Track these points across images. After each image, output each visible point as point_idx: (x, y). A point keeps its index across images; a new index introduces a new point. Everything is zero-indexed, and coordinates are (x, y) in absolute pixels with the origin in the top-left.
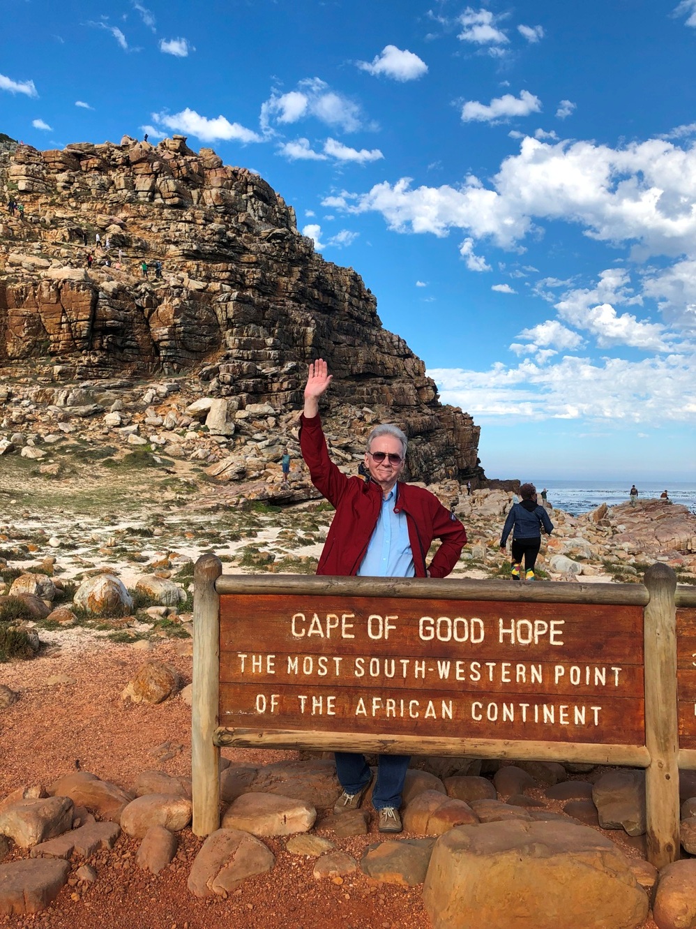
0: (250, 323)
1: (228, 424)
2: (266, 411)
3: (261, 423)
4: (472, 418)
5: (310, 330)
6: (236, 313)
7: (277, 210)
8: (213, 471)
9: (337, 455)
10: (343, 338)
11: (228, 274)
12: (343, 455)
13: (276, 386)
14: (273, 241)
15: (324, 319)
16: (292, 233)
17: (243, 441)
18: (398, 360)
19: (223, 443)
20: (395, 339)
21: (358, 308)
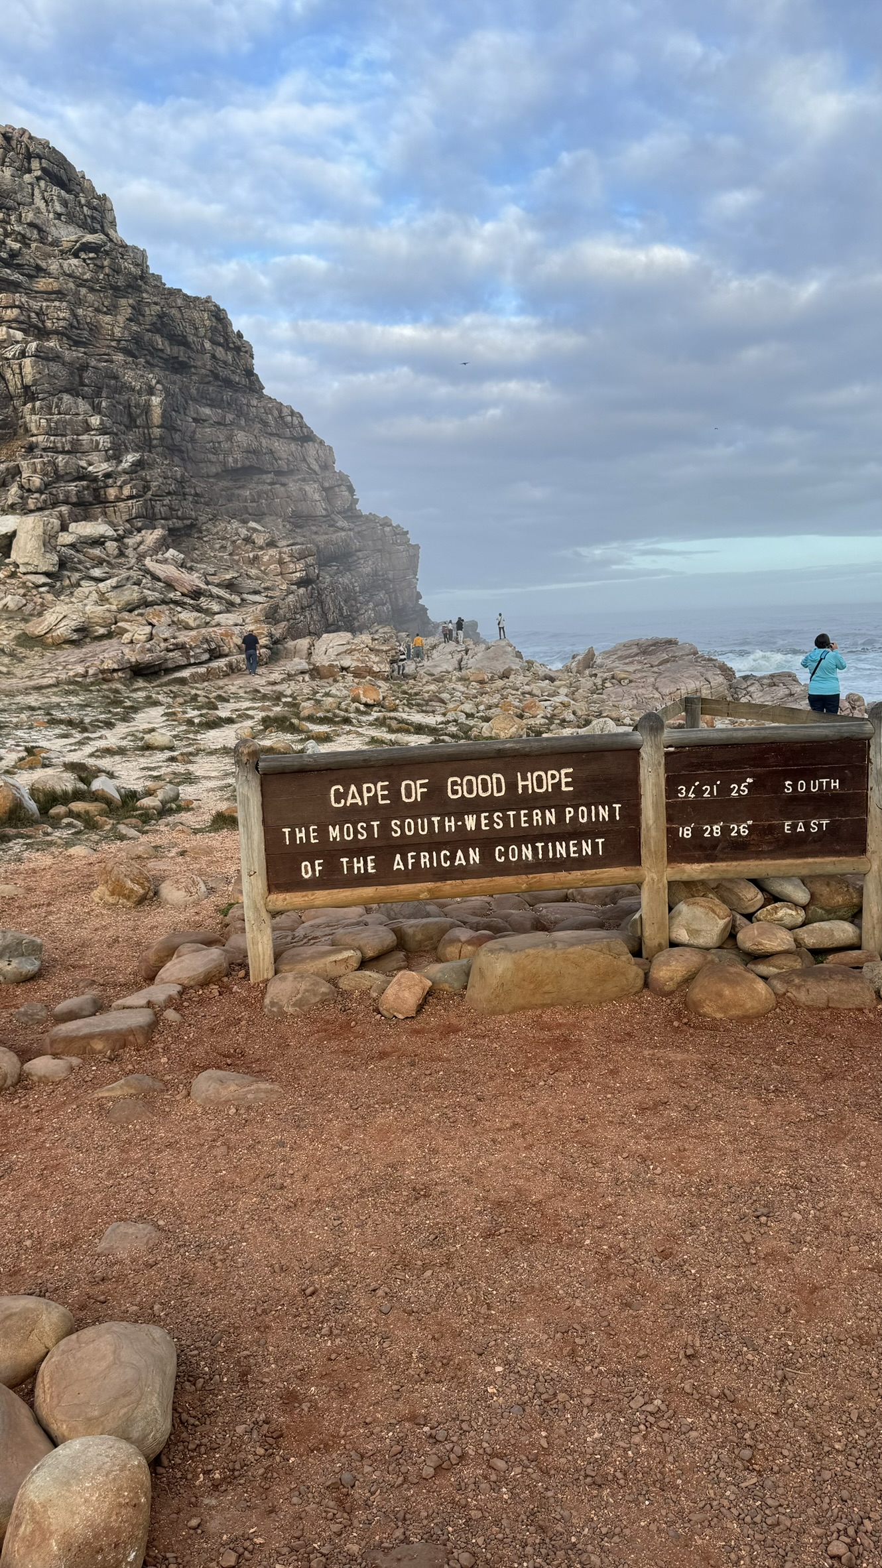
0: (60, 392)
1: (48, 555)
2: (102, 532)
3: (97, 551)
4: (407, 533)
5: (155, 400)
6: (38, 376)
7: (83, 201)
8: (37, 627)
9: (219, 597)
10: (207, 411)
11: (16, 311)
12: (227, 596)
13: (112, 493)
14: (83, 255)
15: (175, 383)
16: (111, 240)
17: (73, 580)
18: (293, 446)
19: (44, 585)
20: (285, 412)
21: (225, 363)
